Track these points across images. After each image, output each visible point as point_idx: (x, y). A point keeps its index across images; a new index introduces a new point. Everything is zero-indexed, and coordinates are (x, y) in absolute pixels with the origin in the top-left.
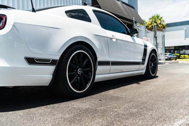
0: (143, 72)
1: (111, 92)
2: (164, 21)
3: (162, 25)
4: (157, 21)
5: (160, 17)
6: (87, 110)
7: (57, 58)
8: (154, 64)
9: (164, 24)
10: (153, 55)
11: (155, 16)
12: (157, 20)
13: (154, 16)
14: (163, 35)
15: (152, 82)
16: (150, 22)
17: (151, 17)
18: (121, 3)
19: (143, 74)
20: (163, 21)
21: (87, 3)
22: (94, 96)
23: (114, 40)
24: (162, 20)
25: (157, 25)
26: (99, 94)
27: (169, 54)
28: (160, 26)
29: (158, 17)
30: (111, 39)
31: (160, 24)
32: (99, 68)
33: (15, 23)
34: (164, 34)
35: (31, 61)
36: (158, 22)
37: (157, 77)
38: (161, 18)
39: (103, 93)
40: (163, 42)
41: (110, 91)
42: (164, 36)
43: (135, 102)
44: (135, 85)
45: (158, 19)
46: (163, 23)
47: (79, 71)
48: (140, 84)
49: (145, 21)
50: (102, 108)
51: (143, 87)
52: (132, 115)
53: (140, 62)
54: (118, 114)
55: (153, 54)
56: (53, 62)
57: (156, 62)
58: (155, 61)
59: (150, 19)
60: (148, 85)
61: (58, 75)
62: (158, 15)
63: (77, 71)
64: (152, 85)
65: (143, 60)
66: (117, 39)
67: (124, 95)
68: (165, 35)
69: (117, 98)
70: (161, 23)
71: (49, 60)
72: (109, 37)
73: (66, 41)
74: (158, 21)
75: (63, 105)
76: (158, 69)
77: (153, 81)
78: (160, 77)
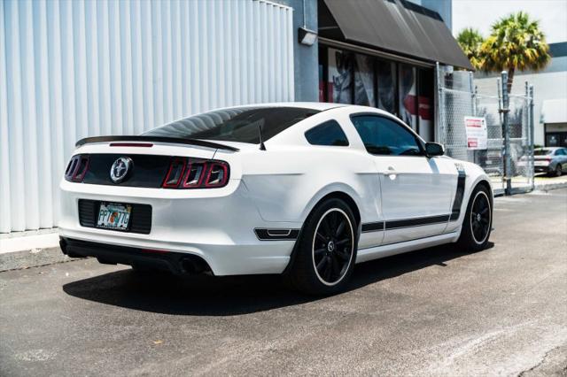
0: (454, 238)
1: (386, 285)
2: (542, 36)
3: (535, 51)
4: (519, 37)
5: (529, 23)
6: (354, 315)
7: (299, 226)
8: (482, 216)
9: (544, 44)
10: (481, 194)
11: (512, 19)
12: (520, 30)
13: (508, 17)
14: (529, 103)
15: (474, 260)
16: (496, 38)
17: (500, 22)
18: (400, 9)
19: (455, 240)
20: (539, 37)
21: (305, 28)
22: (356, 292)
23: (393, 177)
24: (535, 32)
25: (520, 51)
26: (363, 288)
27: (554, 149)
28: (528, 52)
29: (522, 21)
30: (387, 176)
31: (530, 44)
32: (364, 237)
33: (243, 176)
34: (532, 101)
35: (263, 234)
36: (521, 40)
37: (492, 245)
38: (534, 24)
39: (372, 287)
40: (529, 124)
41: (384, 281)
42: (532, 106)
43: (433, 305)
44: (433, 270)
45: (522, 28)
46: (540, 43)
47: (330, 246)
48: (445, 265)
49: (479, 35)
50: (378, 313)
51: (450, 275)
52: (426, 323)
53: (448, 216)
54: (405, 322)
55: (481, 192)
56: (293, 234)
57: (488, 211)
58: (484, 208)
59: (495, 28)
60: (463, 269)
61: (298, 255)
62: (523, 16)
63: (327, 245)
64: (470, 270)
65: (453, 210)
66: (397, 175)
67: (412, 291)
68: (534, 103)
69: (400, 297)
70: (535, 42)
71: (286, 231)
72: (382, 174)
73: (312, 196)
74: (522, 36)
75: (310, 306)
76: (493, 227)
77: (477, 259)
78: (500, 245)
